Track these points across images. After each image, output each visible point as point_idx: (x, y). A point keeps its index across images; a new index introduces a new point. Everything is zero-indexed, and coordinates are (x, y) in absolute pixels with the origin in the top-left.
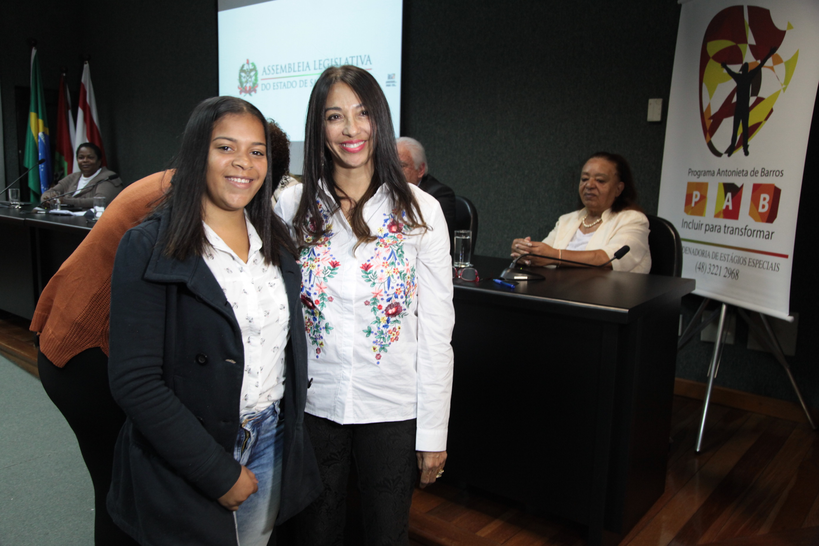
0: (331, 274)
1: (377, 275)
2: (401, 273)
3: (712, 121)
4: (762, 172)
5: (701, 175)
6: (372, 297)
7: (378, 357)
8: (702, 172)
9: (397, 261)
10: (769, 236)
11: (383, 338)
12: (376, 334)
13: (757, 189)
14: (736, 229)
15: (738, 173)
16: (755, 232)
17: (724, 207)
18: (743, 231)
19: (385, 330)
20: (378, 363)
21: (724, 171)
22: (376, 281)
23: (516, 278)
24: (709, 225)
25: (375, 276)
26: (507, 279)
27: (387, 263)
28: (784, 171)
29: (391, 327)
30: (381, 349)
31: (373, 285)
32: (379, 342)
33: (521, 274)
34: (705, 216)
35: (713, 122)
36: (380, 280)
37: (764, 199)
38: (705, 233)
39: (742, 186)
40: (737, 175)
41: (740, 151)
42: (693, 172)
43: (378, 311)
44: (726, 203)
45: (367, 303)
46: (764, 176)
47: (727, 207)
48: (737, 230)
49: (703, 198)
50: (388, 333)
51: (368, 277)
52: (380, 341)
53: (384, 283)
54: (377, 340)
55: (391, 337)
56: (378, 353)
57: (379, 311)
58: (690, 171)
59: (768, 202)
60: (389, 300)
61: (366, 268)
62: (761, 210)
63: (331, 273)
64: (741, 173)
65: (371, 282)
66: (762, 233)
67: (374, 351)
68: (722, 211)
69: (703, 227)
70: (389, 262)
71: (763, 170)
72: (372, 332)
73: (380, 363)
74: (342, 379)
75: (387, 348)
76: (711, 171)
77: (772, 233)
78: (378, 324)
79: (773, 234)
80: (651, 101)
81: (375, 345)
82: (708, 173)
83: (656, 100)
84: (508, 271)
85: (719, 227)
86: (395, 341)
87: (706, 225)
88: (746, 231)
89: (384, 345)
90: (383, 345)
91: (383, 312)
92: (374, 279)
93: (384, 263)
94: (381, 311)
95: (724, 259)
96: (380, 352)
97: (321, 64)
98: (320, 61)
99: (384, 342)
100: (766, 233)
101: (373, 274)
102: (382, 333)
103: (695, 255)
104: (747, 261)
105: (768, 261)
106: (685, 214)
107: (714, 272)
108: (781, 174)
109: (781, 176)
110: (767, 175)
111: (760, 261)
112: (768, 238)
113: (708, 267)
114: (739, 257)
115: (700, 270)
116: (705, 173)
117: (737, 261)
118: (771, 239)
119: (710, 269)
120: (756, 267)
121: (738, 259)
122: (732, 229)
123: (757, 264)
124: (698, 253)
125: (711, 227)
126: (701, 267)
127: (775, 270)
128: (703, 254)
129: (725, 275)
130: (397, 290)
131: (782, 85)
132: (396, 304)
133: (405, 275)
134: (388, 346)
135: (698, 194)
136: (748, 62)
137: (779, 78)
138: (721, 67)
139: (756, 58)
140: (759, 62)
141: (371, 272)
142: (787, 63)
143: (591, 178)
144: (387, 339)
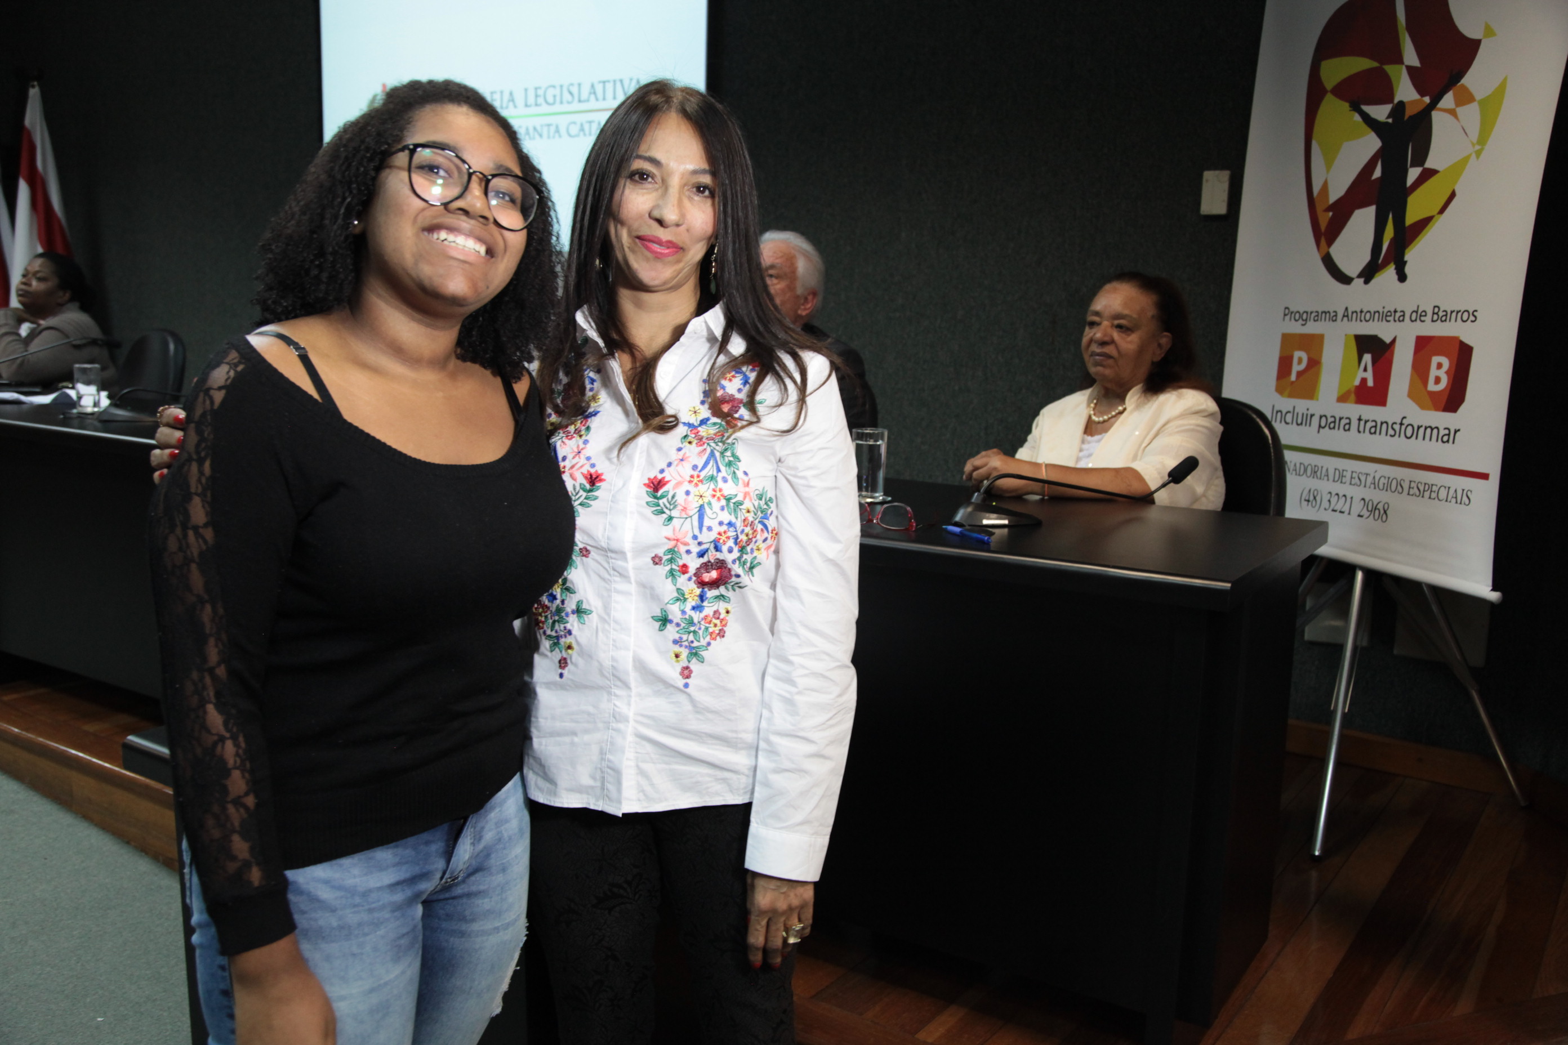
0: (585, 501)
1: (676, 501)
2: (728, 500)
3: (1331, 214)
4: (1434, 313)
5: (1310, 320)
6: (666, 548)
7: (686, 672)
8: (1311, 313)
9: (720, 475)
10: (1449, 437)
11: (695, 632)
12: (678, 625)
13: (1424, 346)
14: (1382, 423)
15: (1386, 316)
16: (1422, 430)
17: (1357, 382)
18: (1397, 427)
20: (686, 685)
21: (1356, 312)
22: (675, 513)
24: (1325, 416)
25: (673, 503)
27: (698, 476)
28: (1479, 312)
29: (709, 610)
30: (691, 655)
31: (669, 520)
32: (685, 641)
34: (1317, 400)
35: (1333, 215)
36: (684, 513)
37: (1440, 366)
38: (1319, 432)
39: (1394, 341)
40: (1382, 320)
41: (1390, 272)
42: (1292, 313)
43: (680, 577)
44: (1361, 374)
45: (657, 560)
46: (1439, 321)
47: (1364, 381)
48: (1384, 426)
49: (1314, 363)
51: (659, 505)
53: (691, 517)
54: (681, 638)
55: (711, 630)
56: (685, 664)
57: (682, 576)
58: (1287, 311)
59: (1447, 373)
60: (701, 555)
61: (656, 486)
62: (1432, 387)
63: (585, 498)
64: (1391, 316)
65: (665, 516)
66: (1435, 431)
67: (678, 661)
68: (1353, 389)
69: (1315, 421)
70: (703, 474)
71: (1436, 310)
72: (671, 622)
73: (690, 686)
74: (614, 720)
75: (703, 653)
76: (1329, 312)
77: (1456, 432)
78: (682, 603)
79: (1458, 434)
80: (1208, 175)
81: (677, 649)
82: (1324, 315)
83: (1217, 172)
85: (1347, 421)
86: (718, 637)
87: (1321, 417)
88: (1403, 427)
89: (697, 647)
90: (694, 648)
91: (690, 579)
92: (670, 510)
93: (692, 477)
94: (687, 576)
95: (1358, 483)
96: (689, 662)
97: (540, 96)
98: (536, 89)
99: (697, 641)
100: (1442, 432)
101: (668, 499)
102: (691, 622)
103: (1299, 475)
104: (1406, 486)
105: (1447, 485)
106: (1277, 396)
107: (1338, 507)
108: (1472, 318)
109: (1472, 321)
110: (1444, 318)
111: (1432, 485)
112: (1448, 441)
113: (1326, 497)
114: (1389, 478)
115: (1310, 503)
116: (1318, 316)
117: (1386, 485)
118: (1453, 443)
119: (1329, 501)
120: (1423, 497)
121: (1386, 482)
122: (1374, 424)
123: (1426, 491)
124: (1305, 470)
125: (1330, 420)
126: (1312, 498)
127: (1463, 502)
128: (1315, 472)
129: (1361, 514)
130: (720, 534)
131: (1473, 145)
132: (717, 563)
133: (738, 504)
134: (705, 648)
135: (1304, 355)
136: (1405, 100)
137: (1467, 131)
138: (1350, 109)
139: (1422, 92)
140: (1427, 100)
141: (665, 494)
142: (1483, 103)
143: (1106, 323)
144: (703, 634)
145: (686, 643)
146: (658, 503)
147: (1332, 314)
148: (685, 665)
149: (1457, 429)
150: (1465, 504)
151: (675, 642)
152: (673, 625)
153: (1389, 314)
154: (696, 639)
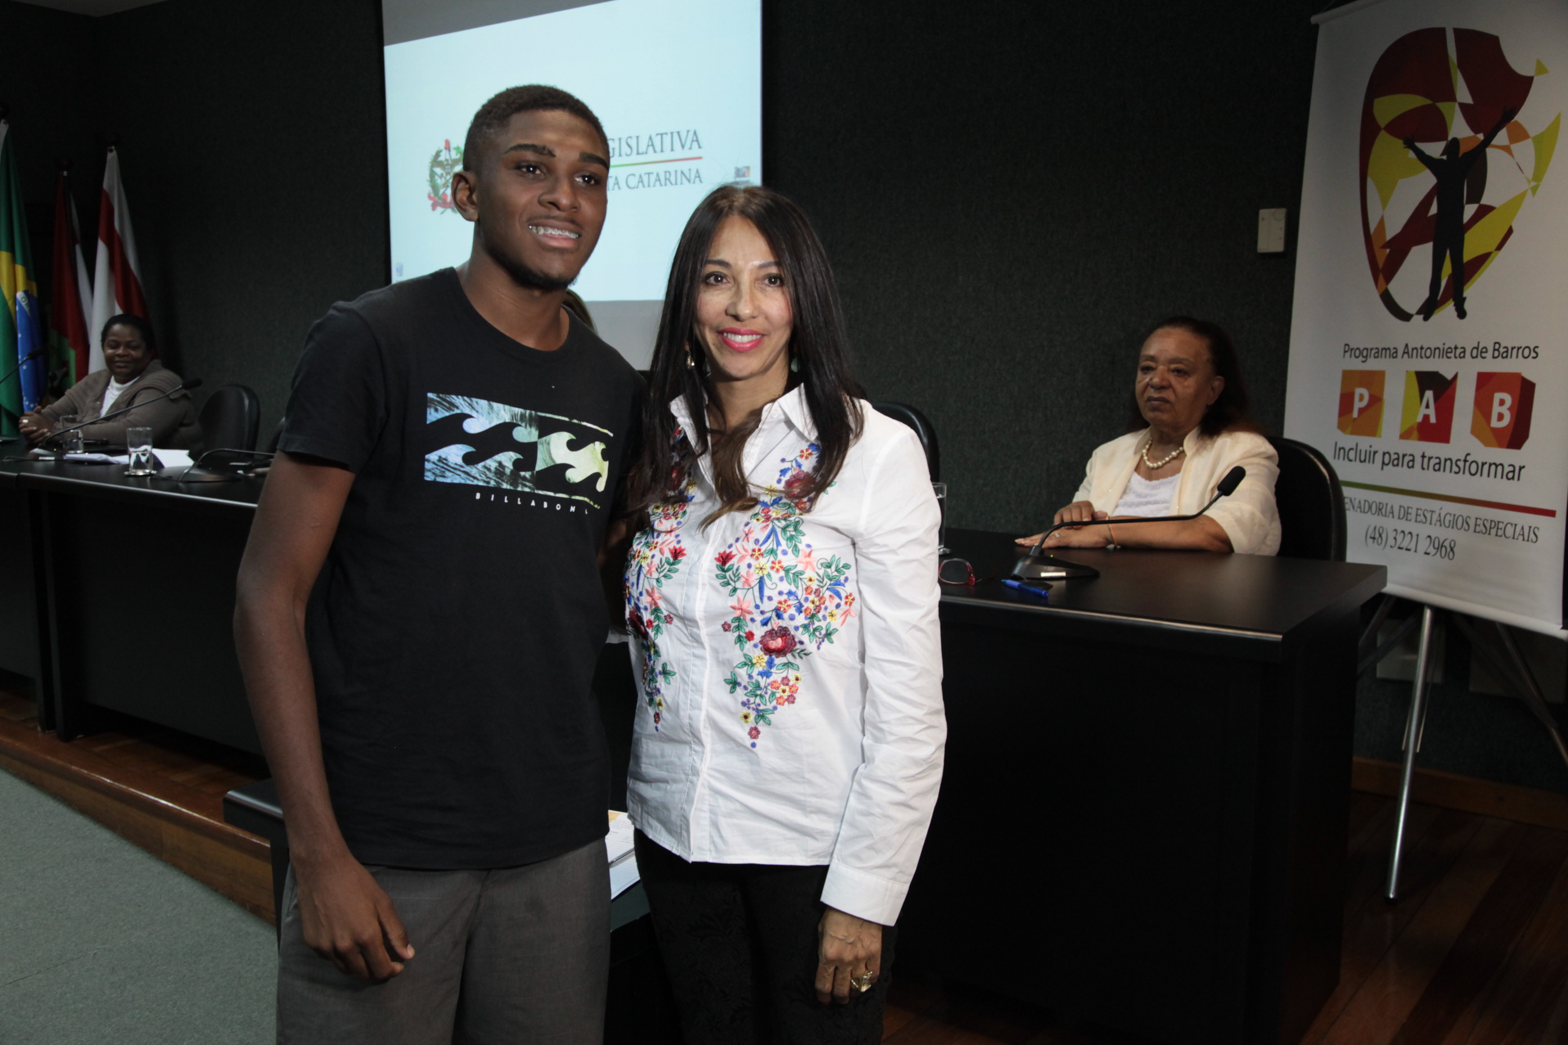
0: (668, 573)
1: (739, 573)
2: (788, 571)
3: (1388, 250)
4: (1495, 350)
5: (1370, 357)
6: (734, 616)
7: (754, 733)
8: (1372, 349)
9: (781, 548)
10: (1514, 473)
11: (761, 696)
13: (1486, 383)
14: (1446, 460)
15: (1446, 352)
16: (1486, 467)
17: (1420, 419)
18: (1461, 464)
19: (763, 682)
20: (754, 745)
21: (1416, 348)
22: (739, 585)
23: (1043, 575)
24: (1388, 453)
25: (737, 576)
26: (1028, 578)
27: (759, 550)
28: (1540, 348)
29: (777, 675)
30: (759, 717)
31: (733, 591)
32: (752, 704)
33: (1052, 568)
34: (1380, 437)
35: (1389, 252)
36: (746, 584)
37: (1502, 402)
38: (1382, 469)
39: (1455, 377)
40: (1443, 357)
42: (1352, 349)
43: (746, 643)
44: (1423, 411)
45: (726, 627)
46: (1500, 357)
47: (1426, 417)
48: (1448, 463)
49: (1376, 400)
50: (769, 688)
51: (725, 577)
52: (754, 703)
53: (752, 588)
55: (778, 695)
56: (753, 724)
57: (748, 642)
58: (1347, 348)
59: (1510, 409)
60: (765, 623)
61: (724, 559)
62: (1495, 423)
63: (669, 571)
64: (1451, 352)
65: (730, 587)
66: (1500, 468)
67: (747, 722)
68: (1416, 427)
69: (1379, 458)
70: (763, 548)
71: (1497, 346)
72: (739, 684)
73: (757, 746)
75: (770, 716)
76: (1389, 349)
77: (1521, 468)
78: (749, 668)
79: (1523, 470)
80: (1264, 213)
81: (745, 711)
82: (1384, 351)
83: (1272, 210)
84: (1028, 562)
85: (1411, 458)
86: (787, 703)
87: (1384, 454)
88: (1468, 464)
89: (763, 710)
90: (761, 711)
91: (755, 646)
92: (735, 582)
93: (754, 551)
94: (752, 642)
95: (1424, 520)
96: (757, 723)
99: (763, 704)
100: (1507, 469)
101: (733, 571)
102: (758, 687)
103: (1364, 512)
104: (1472, 523)
105: (1514, 522)
106: (1339, 433)
107: (1404, 545)
108: (1533, 354)
109: (1534, 358)
110: (1505, 355)
111: (1499, 522)
112: (1513, 478)
113: (1392, 535)
114: (1455, 515)
115: (1376, 541)
116: (1378, 352)
117: (1451, 523)
118: (1519, 479)
119: (1395, 538)
120: (1489, 534)
121: (1452, 519)
122: (1437, 461)
123: (1492, 528)
124: (1370, 508)
125: (1394, 457)
126: (1377, 535)
127: (1530, 540)
128: (1380, 510)
129: (1428, 551)
130: (780, 603)
131: (1529, 181)
132: (781, 630)
133: (798, 575)
134: (771, 712)
135: (1365, 392)
136: (1459, 136)
137: (1522, 167)
138: (1404, 146)
139: (1475, 128)
140: (1481, 136)
141: (731, 567)
142: (1538, 140)
143: (1161, 367)
144: (769, 698)
145: (753, 706)
146: (725, 575)
147: (1393, 351)
148: (753, 726)
149: (1522, 465)
150: (1532, 541)
151: (744, 704)
152: (742, 687)
153: (1449, 350)
154: (762, 703)
